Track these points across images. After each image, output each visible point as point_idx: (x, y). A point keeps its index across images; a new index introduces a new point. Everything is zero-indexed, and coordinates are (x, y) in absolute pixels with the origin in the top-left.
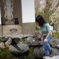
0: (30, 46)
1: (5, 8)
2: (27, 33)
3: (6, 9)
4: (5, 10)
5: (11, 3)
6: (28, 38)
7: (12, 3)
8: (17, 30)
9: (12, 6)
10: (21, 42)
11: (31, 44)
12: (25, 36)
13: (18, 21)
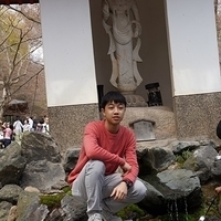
0: (204, 179)
1: (111, 52)
2: (192, 134)
3: (115, 53)
4: (113, 58)
5: (131, 32)
6: (196, 152)
7: (134, 32)
8: (153, 123)
9: (134, 41)
10: (173, 167)
11: (209, 172)
12: (187, 143)
13: (158, 93)
